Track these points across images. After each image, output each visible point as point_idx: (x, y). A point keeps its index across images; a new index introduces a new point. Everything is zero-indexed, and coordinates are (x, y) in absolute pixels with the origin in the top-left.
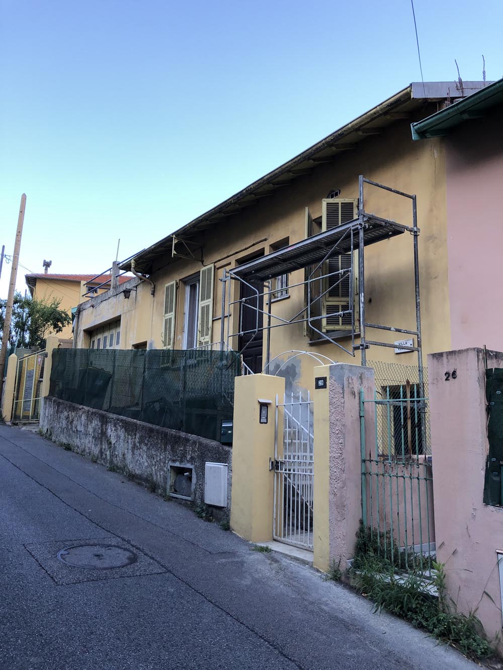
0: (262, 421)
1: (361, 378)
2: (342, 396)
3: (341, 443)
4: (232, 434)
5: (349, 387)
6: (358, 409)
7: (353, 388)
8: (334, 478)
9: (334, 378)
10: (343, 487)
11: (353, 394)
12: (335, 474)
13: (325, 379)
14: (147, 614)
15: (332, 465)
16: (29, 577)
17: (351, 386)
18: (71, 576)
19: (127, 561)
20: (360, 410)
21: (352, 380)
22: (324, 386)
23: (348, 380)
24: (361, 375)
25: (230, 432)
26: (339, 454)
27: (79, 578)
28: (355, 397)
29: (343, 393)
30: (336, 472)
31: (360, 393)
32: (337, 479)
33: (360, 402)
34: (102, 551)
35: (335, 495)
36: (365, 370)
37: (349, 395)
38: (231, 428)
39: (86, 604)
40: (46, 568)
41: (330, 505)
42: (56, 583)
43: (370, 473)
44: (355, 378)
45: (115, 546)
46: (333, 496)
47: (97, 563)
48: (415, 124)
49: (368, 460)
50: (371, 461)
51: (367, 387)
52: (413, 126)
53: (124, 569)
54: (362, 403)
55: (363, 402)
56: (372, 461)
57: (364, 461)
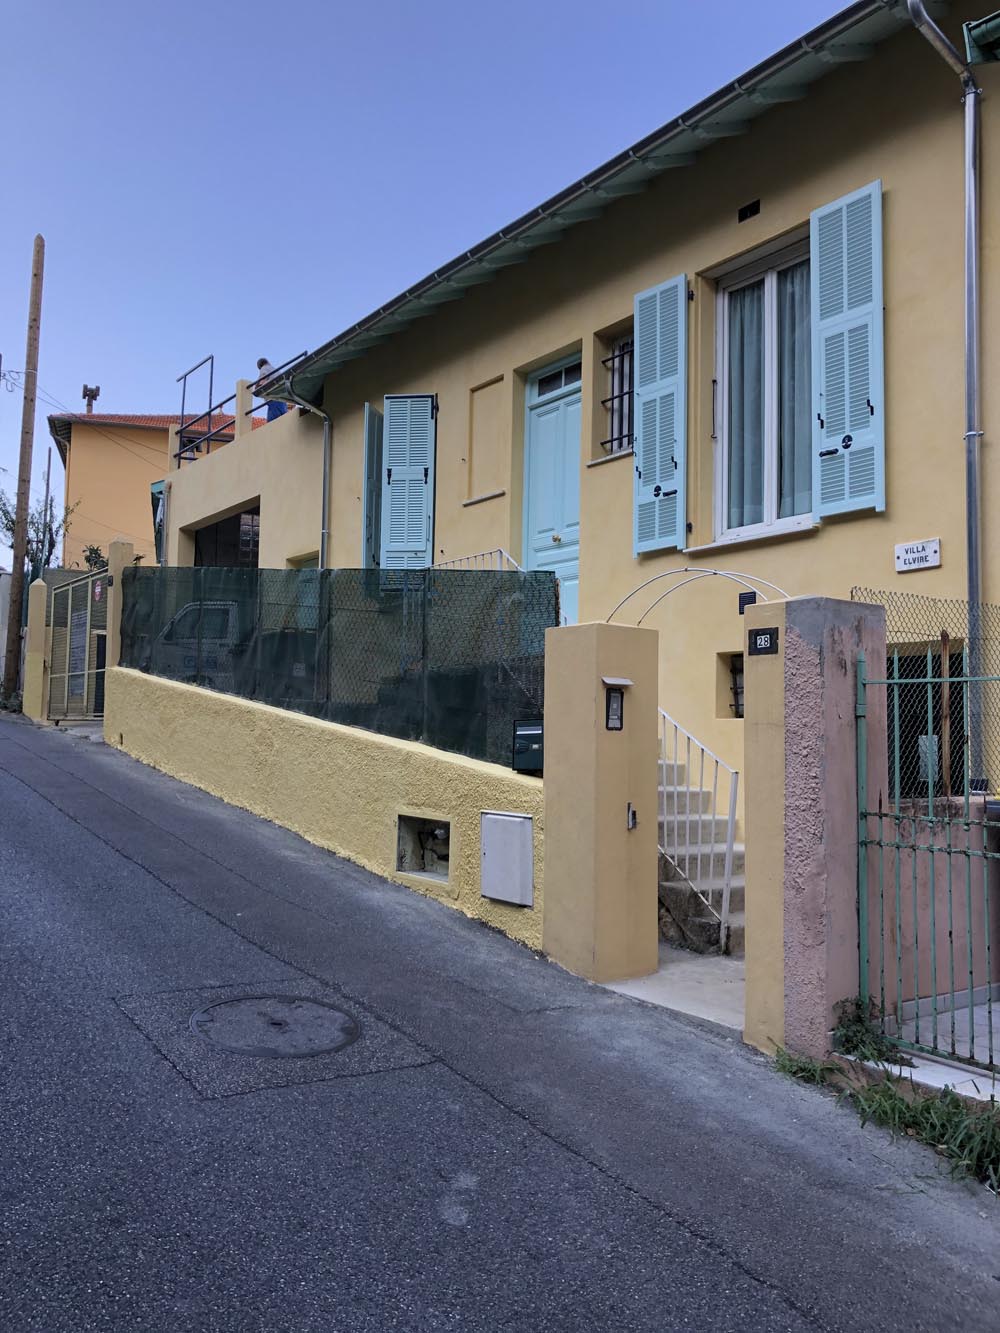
0: (610, 725)
1: (858, 629)
2: (818, 670)
3: (815, 777)
4: (541, 752)
5: (833, 651)
6: (851, 699)
7: (841, 652)
8: (797, 853)
9: (797, 630)
10: (819, 874)
11: (842, 665)
12: (799, 844)
13: (773, 633)
14: (414, 1170)
15: (792, 826)
16: (138, 1080)
17: (838, 648)
18: (229, 1077)
19: (340, 1037)
20: (856, 703)
21: (841, 633)
22: (772, 649)
23: (833, 635)
24: (859, 622)
25: (535, 746)
26: (810, 802)
27: (246, 1081)
28: (845, 674)
29: (821, 664)
30: (800, 840)
31: (856, 664)
32: (804, 856)
33: (856, 685)
34: (281, 1012)
35: (799, 890)
36: (867, 612)
37: (834, 669)
38: (539, 739)
39: (276, 1147)
40: (172, 1057)
41: (786, 910)
42: (200, 1093)
43: (879, 844)
44: (845, 630)
45: (307, 999)
46: (793, 892)
47: (278, 1041)
48: (974, 24)
49: (876, 814)
50: (881, 816)
51: (870, 649)
52: (970, 30)
53: (340, 1057)
54: (860, 686)
55: (864, 685)
56: (886, 815)
57: (864, 816)
